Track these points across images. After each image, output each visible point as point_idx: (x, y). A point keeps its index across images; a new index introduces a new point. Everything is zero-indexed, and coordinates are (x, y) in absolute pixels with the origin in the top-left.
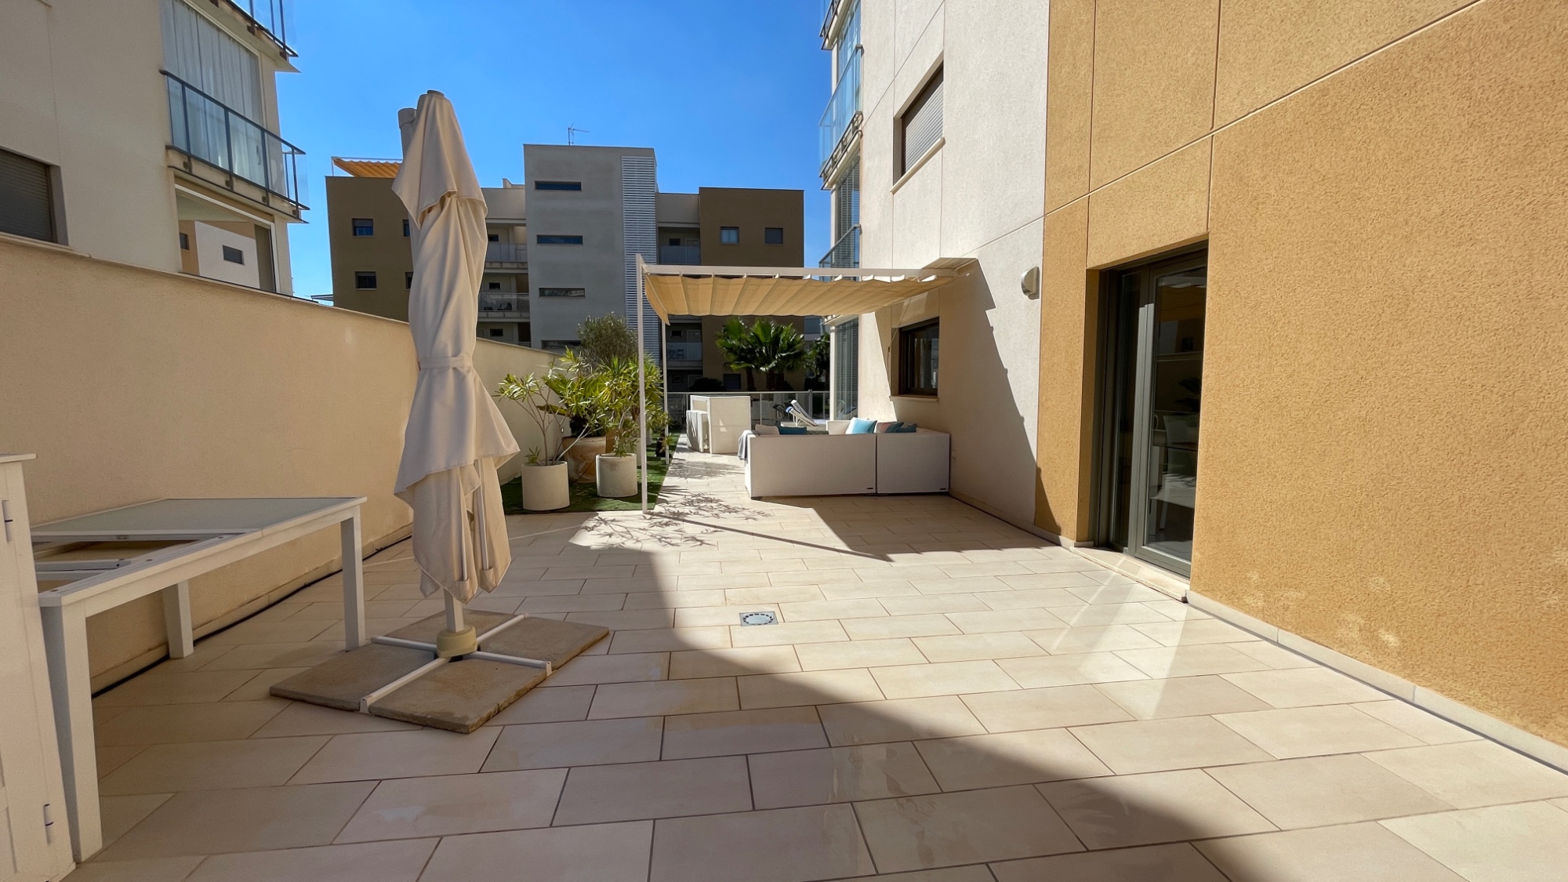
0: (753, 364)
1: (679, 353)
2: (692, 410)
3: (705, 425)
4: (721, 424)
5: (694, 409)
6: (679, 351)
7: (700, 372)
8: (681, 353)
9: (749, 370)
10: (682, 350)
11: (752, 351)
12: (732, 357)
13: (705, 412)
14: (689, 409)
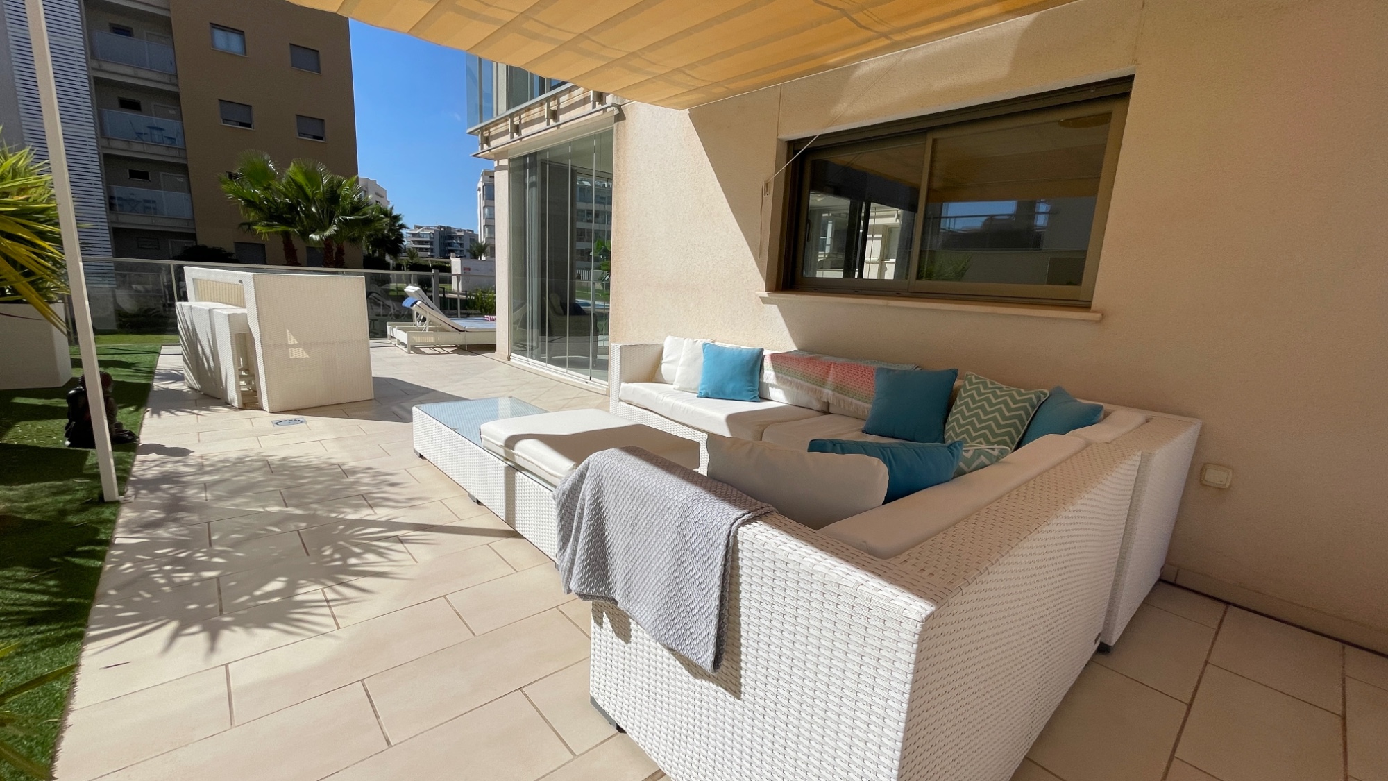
0: (296, 227)
1: (148, 205)
2: (192, 302)
3: (243, 343)
4: (292, 340)
5: (200, 298)
6: (148, 201)
7: (193, 236)
8: (152, 205)
9: (286, 235)
10: (154, 202)
11: (292, 208)
12: (253, 215)
13: (239, 311)
14: (184, 297)
